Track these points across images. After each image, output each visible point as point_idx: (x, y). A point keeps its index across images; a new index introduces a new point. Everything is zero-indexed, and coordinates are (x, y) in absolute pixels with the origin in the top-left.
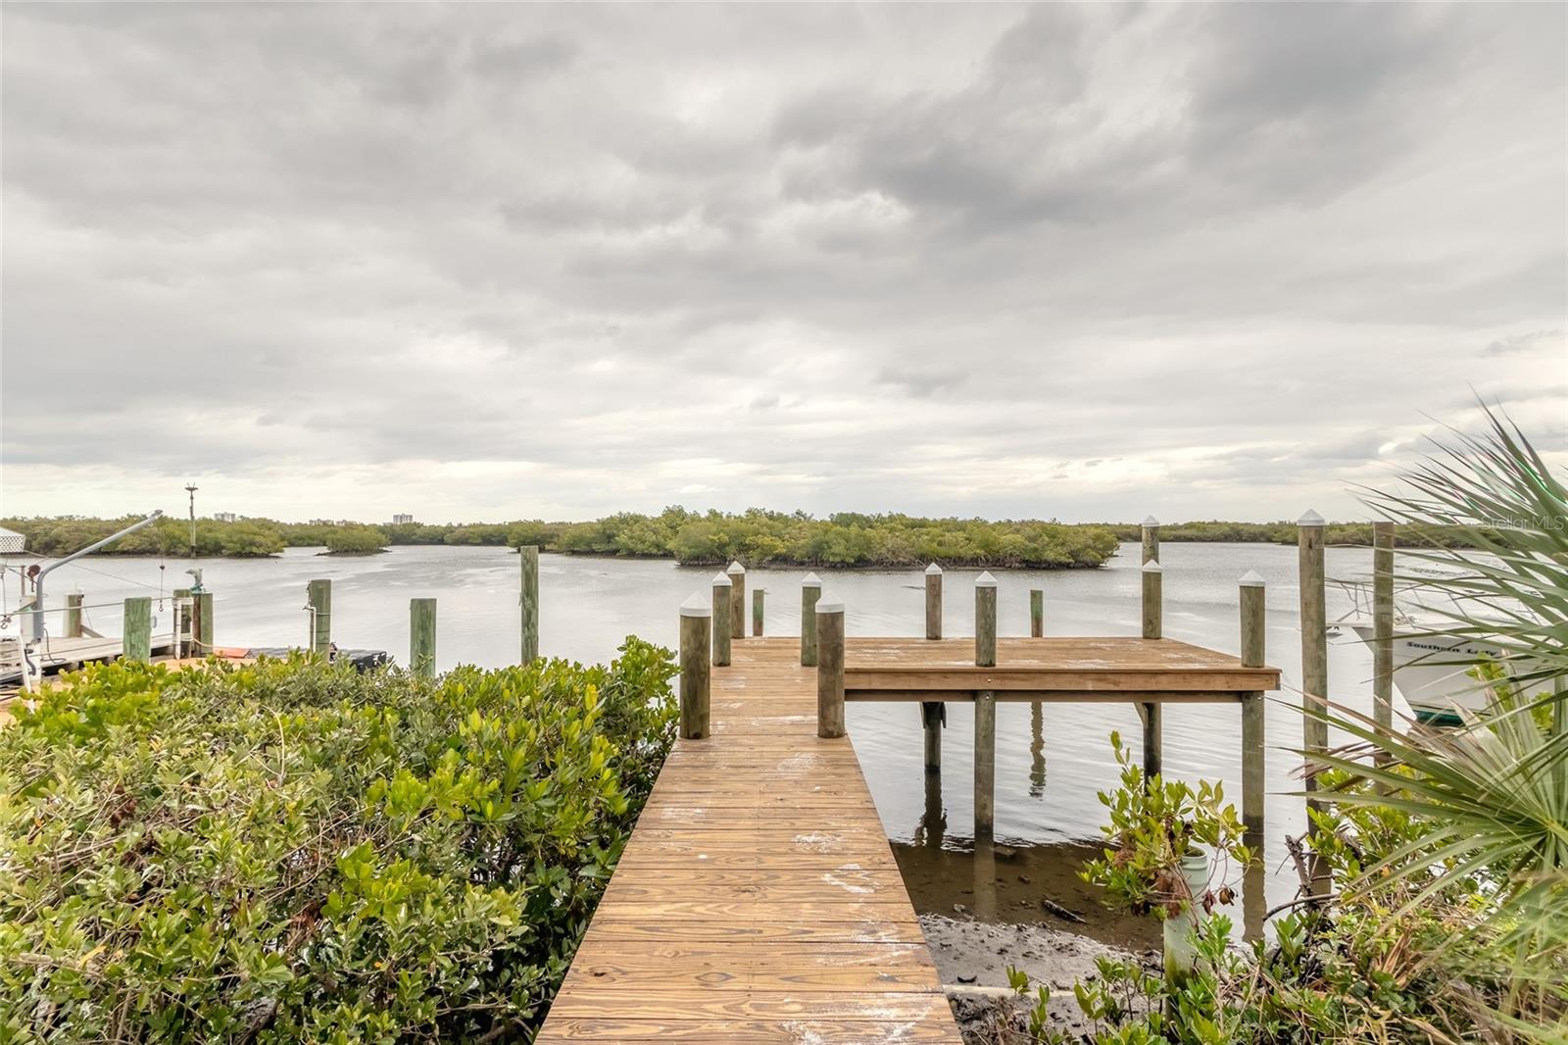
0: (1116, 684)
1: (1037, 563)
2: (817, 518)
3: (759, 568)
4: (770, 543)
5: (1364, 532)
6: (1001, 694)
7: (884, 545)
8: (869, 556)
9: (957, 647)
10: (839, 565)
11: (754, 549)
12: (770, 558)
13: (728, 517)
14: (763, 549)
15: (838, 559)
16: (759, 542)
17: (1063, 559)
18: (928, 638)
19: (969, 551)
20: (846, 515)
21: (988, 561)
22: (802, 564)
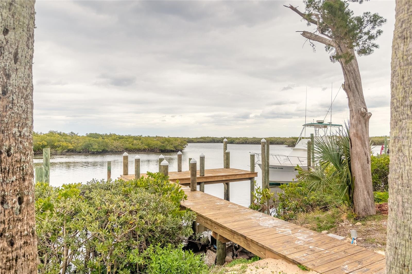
0: (229, 178)
1: (164, 150)
2: (80, 134)
3: (61, 154)
4: (66, 145)
5: (244, 140)
6: (206, 183)
7: (113, 145)
8: (107, 149)
9: (186, 173)
10: (95, 153)
11: (58, 147)
12: (66, 150)
13: (41, 133)
14: (62, 147)
15: (96, 150)
16: (61, 145)
17: (172, 149)
18: (178, 171)
19: (142, 147)
20: (93, 134)
21: (149, 150)
22: (80, 152)
